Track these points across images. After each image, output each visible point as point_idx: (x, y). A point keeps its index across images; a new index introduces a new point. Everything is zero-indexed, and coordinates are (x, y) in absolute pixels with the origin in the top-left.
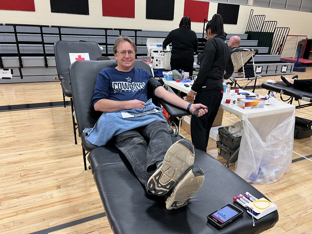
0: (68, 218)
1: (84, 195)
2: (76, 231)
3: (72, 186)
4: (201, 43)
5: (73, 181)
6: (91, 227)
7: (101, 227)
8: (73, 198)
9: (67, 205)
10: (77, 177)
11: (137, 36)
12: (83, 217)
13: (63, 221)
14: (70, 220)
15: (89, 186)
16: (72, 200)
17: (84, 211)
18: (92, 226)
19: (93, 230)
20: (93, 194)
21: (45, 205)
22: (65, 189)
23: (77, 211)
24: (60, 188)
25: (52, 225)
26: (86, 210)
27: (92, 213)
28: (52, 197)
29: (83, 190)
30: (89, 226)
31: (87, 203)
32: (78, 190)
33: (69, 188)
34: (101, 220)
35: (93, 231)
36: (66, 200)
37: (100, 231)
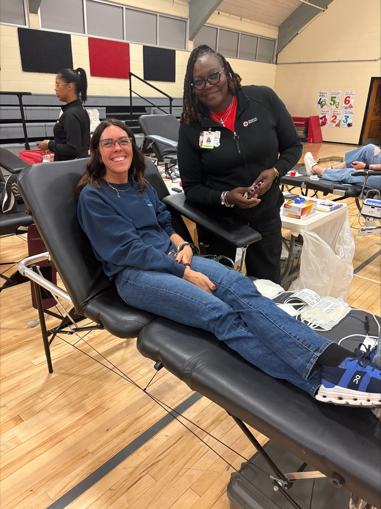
0: (78, 470)
1: (80, 419)
2: (110, 489)
3: (45, 408)
4: (130, 114)
5: (40, 400)
6: (132, 473)
7: (149, 466)
8: (62, 431)
9: (59, 449)
10: (42, 390)
11: (23, 104)
12: (105, 459)
13: (73, 480)
14: (84, 473)
15: (79, 400)
16: (63, 436)
17: (99, 448)
18: (132, 469)
19: (139, 476)
20: (94, 412)
21: (14, 462)
22: (32, 419)
23: (87, 452)
24: (21, 420)
25: (56, 495)
26: (102, 446)
27: (117, 446)
28: (20, 443)
29: (71, 409)
30: (125, 473)
31: (95, 431)
32: (62, 415)
33: (42, 415)
34: (140, 454)
35: (140, 478)
36: (51, 439)
37: (152, 473)
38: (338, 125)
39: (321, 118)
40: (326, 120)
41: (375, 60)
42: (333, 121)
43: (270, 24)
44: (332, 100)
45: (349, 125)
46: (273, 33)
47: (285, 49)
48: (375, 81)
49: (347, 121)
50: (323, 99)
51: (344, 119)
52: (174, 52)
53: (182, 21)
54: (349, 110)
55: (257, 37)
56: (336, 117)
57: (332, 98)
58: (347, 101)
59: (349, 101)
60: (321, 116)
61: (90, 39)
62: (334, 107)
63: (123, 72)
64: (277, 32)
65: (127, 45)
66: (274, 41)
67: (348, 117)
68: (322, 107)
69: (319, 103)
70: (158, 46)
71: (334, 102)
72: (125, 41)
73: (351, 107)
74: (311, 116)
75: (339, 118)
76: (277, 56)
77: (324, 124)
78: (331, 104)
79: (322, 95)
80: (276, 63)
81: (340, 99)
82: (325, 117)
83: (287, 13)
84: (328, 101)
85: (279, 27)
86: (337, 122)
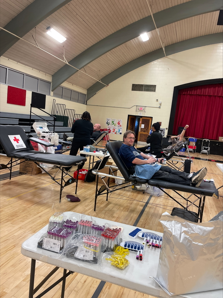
38: (116, 133)
39: (108, 130)
40: (110, 131)
41: (129, 108)
42: (113, 131)
43: (84, 88)
44: (112, 123)
45: (121, 133)
46: (85, 92)
47: (90, 99)
48: (130, 116)
49: (119, 132)
50: (108, 122)
51: (118, 131)
52: (45, 96)
53: (49, 83)
54: (120, 127)
55: (79, 93)
56: (115, 130)
57: (112, 122)
58: (119, 123)
59: (120, 124)
60: (108, 129)
61: (9, 87)
62: (113, 125)
63: (22, 103)
64: (87, 92)
65: (25, 91)
66: (85, 95)
67: (120, 130)
68: (108, 125)
69: (107, 123)
70: (38, 92)
71: (113, 123)
72: (24, 89)
73: (120, 126)
74: (104, 128)
75: (116, 130)
76: (87, 101)
77: (110, 132)
78: (112, 124)
79: (108, 120)
80: (86, 104)
81: (116, 122)
82: (110, 129)
83: (91, 85)
84: (111, 123)
85: (87, 90)
86: (115, 132)
